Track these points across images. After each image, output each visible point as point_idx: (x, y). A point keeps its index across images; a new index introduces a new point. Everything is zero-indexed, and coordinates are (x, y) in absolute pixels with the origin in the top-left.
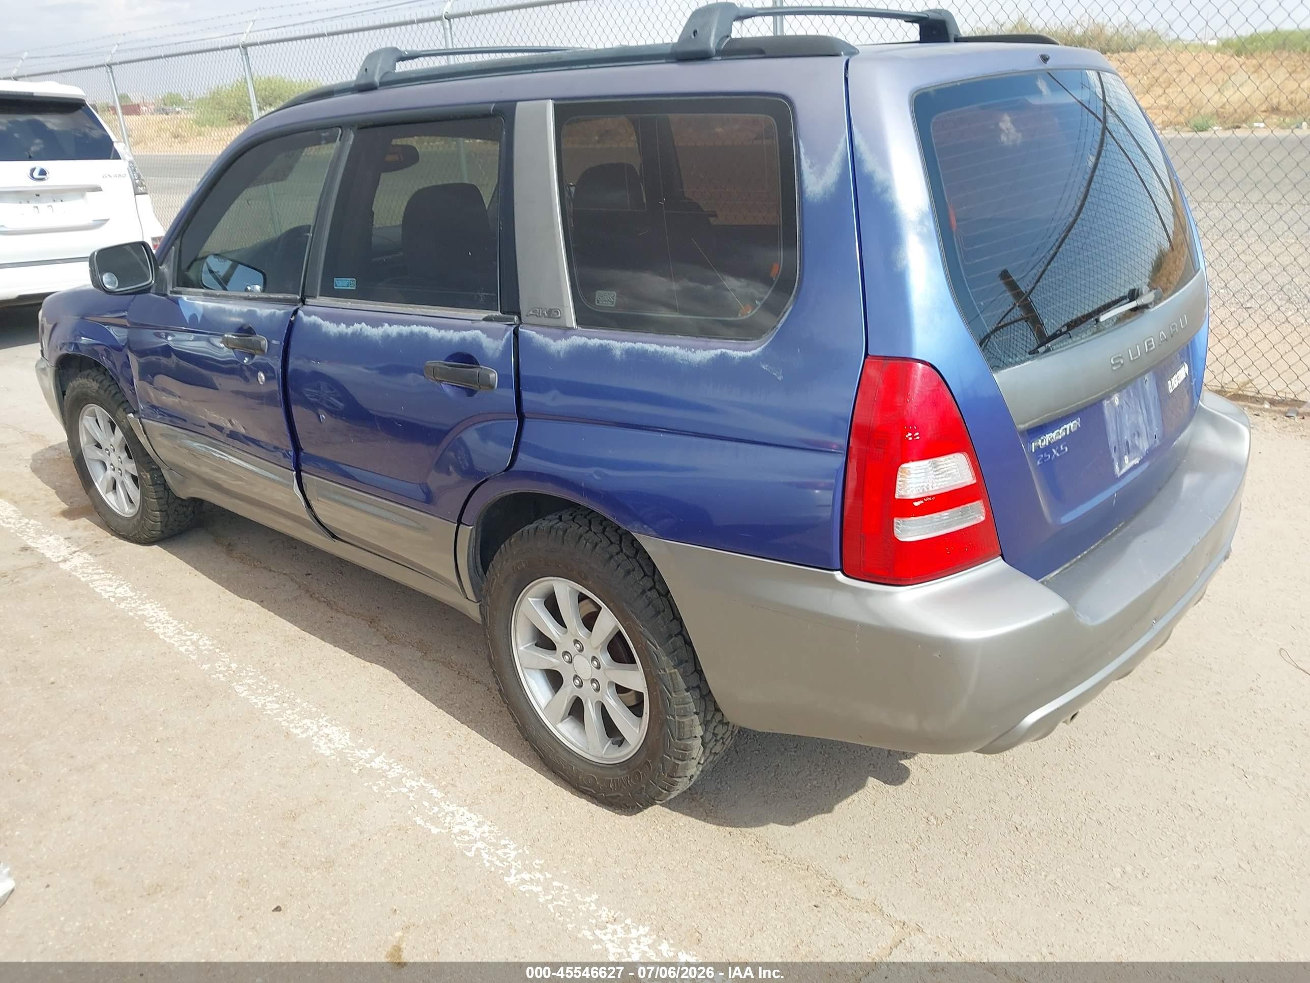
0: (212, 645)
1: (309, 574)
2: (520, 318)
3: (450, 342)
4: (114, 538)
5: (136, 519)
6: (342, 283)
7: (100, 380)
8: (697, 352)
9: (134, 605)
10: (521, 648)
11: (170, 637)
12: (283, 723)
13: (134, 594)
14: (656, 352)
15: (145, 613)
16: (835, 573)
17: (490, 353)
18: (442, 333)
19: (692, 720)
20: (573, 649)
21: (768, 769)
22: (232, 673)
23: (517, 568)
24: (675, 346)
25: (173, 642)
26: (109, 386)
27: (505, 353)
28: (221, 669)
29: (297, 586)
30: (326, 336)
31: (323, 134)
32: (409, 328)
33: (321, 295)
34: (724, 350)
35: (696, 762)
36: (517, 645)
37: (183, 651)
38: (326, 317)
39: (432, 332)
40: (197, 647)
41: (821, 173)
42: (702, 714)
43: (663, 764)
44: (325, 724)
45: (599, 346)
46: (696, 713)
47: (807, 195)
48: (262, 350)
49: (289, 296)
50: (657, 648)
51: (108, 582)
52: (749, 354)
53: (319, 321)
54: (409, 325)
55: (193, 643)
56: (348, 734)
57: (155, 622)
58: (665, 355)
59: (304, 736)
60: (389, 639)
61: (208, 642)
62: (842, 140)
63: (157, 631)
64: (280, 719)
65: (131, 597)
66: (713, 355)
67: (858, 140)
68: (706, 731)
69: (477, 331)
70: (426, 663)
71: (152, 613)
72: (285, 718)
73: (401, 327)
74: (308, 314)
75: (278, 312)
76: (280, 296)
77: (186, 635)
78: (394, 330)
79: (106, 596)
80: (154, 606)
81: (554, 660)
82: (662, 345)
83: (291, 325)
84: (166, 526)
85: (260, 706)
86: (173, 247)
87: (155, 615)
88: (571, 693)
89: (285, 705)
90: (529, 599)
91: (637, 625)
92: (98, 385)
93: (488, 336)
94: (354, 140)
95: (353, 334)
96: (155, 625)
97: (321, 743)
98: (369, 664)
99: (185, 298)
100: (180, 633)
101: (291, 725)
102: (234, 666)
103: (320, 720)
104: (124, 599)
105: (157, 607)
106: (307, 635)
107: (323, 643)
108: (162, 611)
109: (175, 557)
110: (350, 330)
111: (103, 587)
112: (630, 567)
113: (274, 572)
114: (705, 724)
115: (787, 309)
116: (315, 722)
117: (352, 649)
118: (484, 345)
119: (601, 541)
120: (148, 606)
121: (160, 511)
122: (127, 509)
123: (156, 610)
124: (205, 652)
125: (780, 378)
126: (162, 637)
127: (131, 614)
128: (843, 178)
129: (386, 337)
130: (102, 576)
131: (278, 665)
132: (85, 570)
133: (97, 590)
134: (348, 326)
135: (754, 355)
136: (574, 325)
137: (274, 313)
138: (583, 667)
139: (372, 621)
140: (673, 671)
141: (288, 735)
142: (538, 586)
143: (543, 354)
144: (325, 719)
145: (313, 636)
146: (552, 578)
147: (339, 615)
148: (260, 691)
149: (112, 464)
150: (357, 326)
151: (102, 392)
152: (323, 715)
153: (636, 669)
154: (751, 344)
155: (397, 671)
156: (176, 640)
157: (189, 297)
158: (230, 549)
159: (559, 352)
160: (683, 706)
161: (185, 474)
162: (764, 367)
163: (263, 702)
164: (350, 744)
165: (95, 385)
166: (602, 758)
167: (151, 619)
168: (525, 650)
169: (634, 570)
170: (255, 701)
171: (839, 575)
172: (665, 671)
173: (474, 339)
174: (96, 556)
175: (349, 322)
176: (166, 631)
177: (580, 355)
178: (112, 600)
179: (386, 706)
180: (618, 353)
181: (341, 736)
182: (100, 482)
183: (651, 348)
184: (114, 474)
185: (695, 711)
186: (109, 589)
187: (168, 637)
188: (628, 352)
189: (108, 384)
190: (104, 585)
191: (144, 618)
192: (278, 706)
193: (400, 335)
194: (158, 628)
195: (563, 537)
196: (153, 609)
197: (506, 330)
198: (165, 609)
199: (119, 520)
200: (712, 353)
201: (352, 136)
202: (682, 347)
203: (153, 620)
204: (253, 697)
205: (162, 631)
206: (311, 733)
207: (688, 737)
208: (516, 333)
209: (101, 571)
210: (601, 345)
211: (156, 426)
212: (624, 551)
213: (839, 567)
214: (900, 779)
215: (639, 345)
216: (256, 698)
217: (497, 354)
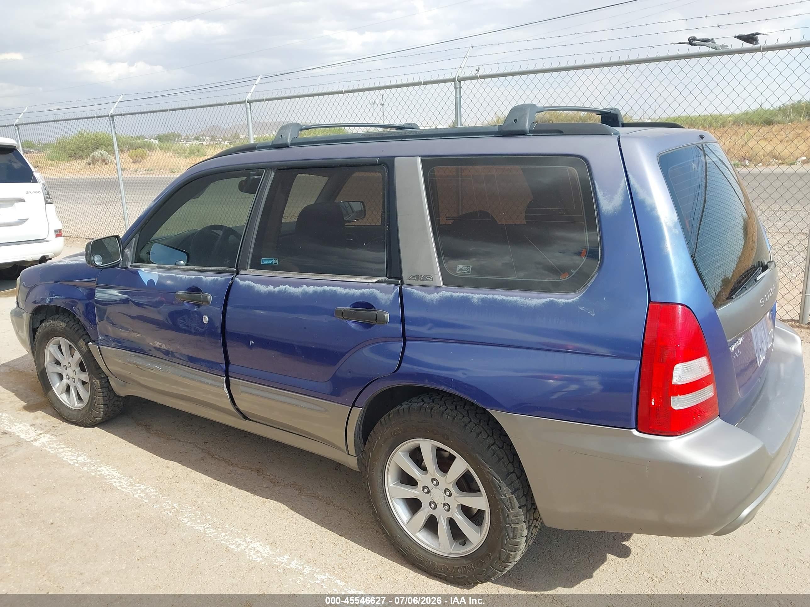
0: (156, 492)
1: (207, 443)
2: (402, 281)
3: (353, 296)
4: (65, 423)
5: (84, 410)
6: (266, 261)
7: (67, 321)
8: (533, 300)
9: (93, 468)
10: (391, 485)
11: (126, 488)
12: (222, 542)
13: (90, 460)
14: (503, 300)
15: (103, 473)
16: (632, 430)
17: (383, 302)
18: (347, 290)
19: (522, 526)
20: (430, 485)
21: (545, 554)
22: (175, 510)
23: (394, 433)
24: (516, 296)
25: (128, 492)
26: (74, 325)
27: (394, 301)
28: (167, 507)
29: (201, 450)
30: (259, 294)
31: (251, 173)
32: (322, 288)
33: (250, 268)
34: (552, 299)
35: (521, 552)
36: (388, 483)
37: (137, 497)
38: (257, 282)
39: (340, 290)
40: (147, 494)
41: (611, 199)
42: (527, 522)
43: (500, 555)
44: (250, 540)
45: (461, 297)
46: (524, 522)
47: (603, 212)
48: (208, 302)
49: (228, 269)
50: (500, 482)
51: (70, 453)
52: (570, 301)
53: (252, 284)
54: (322, 286)
55: (142, 491)
56: (268, 546)
57: (112, 479)
58: (510, 302)
59: (239, 549)
60: (274, 482)
61: (152, 490)
62: (623, 181)
63: (115, 484)
64: (219, 539)
65: (89, 463)
66: (544, 302)
67: (632, 181)
68: (528, 532)
69: (373, 289)
70: (303, 497)
71: (107, 473)
72: (221, 538)
73: (316, 287)
74: (244, 280)
75: (220, 278)
76: (220, 269)
77: (135, 486)
78: (311, 289)
79: (72, 463)
80: (108, 468)
81: (416, 492)
82: (507, 296)
83: (230, 286)
84: (106, 414)
85: (202, 531)
86: (134, 239)
87: (110, 474)
88: (428, 512)
89: (219, 529)
90: (400, 453)
91: (486, 468)
92: (66, 325)
93: (381, 292)
94: (274, 176)
95: (279, 292)
96: (112, 480)
97: (252, 554)
98: (266, 500)
99: (143, 269)
100: (131, 485)
101: (228, 543)
102: (175, 505)
103: (246, 539)
104: (85, 464)
105: (110, 469)
106: (218, 482)
107: (231, 487)
108: (114, 471)
109: (111, 434)
110: (277, 289)
111: (68, 457)
112: (478, 431)
113: (182, 441)
114: (528, 528)
115: (594, 275)
116: (243, 540)
117: (252, 490)
118: (378, 298)
119: (457, 415)
120: (103, 468)
121: (104, 405)
122: (76, 404)
123: (110, 470)
124: (153, 497)
125: (593, 315)
126: (119, 488)
127: (93, 474)
128: (625, 202)
129: (305, 294)
130: (65, 449)
131: (205, 503)
132: (52, 446)
133: (65, 459)
134: (275, 287)
135: (573, 301)
136: (442, 285)
137: (217, 279)
138: (438, 495)
139: (258, 471)
140: (511, 496)
141: (227, 549)
142: (408, 444)
143: (420, 303)
144: (249, 537)
145: (222, 483)
146: (421, 439)
147: (236, 468)
148: (199, 521)
149: (67, 375)
150: (282, 287)
151: (68, 329)
152: (247, 535)
153: (481, 495)
154: (569, 295)
155: (286, 504)
156: (130, 489)
157: (146, 269)
158: (147, 428)
159: (432, 301)
160: (517, 518)
161: (126, 380)
162: (581, 308)
163: (203, 528)
164: (272, 553)
165: (63, 325)
166: (450, 554)
167: (108, 477)
168: (394, 486)
169: (481, 433)
170: (197, 528)
171: (635, 432)
172: (505, 496)
173: (371, 294)
174: (56, 436)
175: (276, 284)
176: (121, 484)
177: (447, 303)
178: (77, 465)
179: (287, 527)
180: (476, 301)
181: (264, 548)
182: (57, 387)
183: (500, 297)
184: (69, 382)
185: (524, 520)
186: (73, 458)
187: (124, 488)
188: (483, 300)
189: (73, 324)
190: (68, 455)
191: (103, 477)
192: (214, 531)
193: (315, 292)
194: (115, 482)
195: (430, 413)
196: (107, 470)
197: (394, 289)
198: (116, 469)
199: (70, 412)
200: (544, 300)
201: (273, 174)
202: (521, 297)
203: (110, 477)
204: (196, 526)
205: (118, 484)
206: (243, 547)
207: (519, 536)
208: (401, 289)
209: (63, 446)
210: (463, 296)
211: (110, 351)
212: (472, 421)
213: (634, 427)
214: (627, 555)
215: (490, 296)
216: (198, 526)
217: (389, 303)
